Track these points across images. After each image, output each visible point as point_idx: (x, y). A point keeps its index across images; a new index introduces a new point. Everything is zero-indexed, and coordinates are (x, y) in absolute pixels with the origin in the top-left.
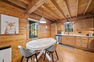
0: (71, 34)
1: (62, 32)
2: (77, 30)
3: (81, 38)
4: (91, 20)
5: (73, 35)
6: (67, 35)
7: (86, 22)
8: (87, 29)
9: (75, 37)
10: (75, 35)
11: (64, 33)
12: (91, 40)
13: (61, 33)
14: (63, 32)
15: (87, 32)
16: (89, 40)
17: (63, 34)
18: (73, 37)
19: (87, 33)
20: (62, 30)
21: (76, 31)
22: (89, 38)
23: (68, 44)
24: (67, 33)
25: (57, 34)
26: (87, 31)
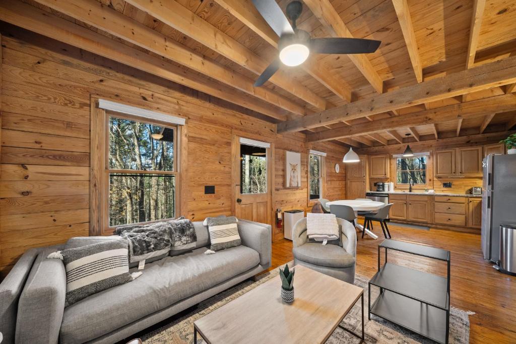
0: (420, 190)
1: (386, 184)
2: (439, 177)
3: (448, 199)
4: (478, 150)
5: (427, 193)
6: (407, 192)
7: (463, 153)
8: (468, 175)
9: (432, 197)
10: (431, 192)
11: (395, 188)
12: (476, 204)
13: (383, 186)
14: (392, 184)
15: (470, 184)
16: (471, 204)
17: (392, 191)
18: (426, 199)
19: (470, 188)
20: (388, 176)
21: (435, 179)
22: (470, 199)
23: (411, 218)
24: (407, 186)
25: (368, 191)
26: (468, 181)
